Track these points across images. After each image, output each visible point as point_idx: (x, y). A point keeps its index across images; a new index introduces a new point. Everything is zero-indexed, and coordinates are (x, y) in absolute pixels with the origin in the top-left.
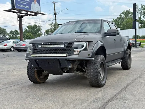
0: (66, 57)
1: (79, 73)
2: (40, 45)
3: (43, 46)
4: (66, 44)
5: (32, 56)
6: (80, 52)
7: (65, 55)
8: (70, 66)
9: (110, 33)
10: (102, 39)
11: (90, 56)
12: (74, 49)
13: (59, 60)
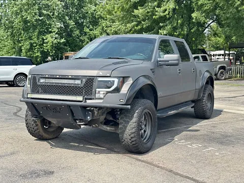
0: (81, 102)
1: (108, 128)
2: (43, 78)
3: (48, 81)
4: (84, 80)
5: (29, 96)
6: (106, 94)
7: (80, 98)
8: (89, 117)
9: (168, 61)
10: (151, 72)
11: (124, 102)
12: (98, 90)
13: (69, 106)
